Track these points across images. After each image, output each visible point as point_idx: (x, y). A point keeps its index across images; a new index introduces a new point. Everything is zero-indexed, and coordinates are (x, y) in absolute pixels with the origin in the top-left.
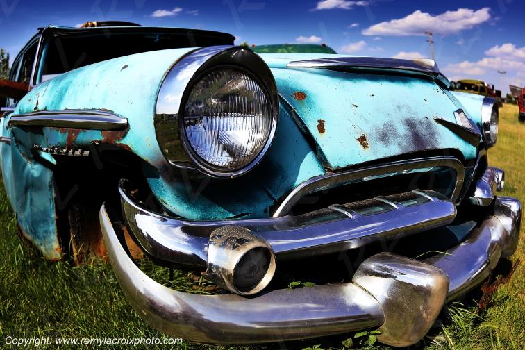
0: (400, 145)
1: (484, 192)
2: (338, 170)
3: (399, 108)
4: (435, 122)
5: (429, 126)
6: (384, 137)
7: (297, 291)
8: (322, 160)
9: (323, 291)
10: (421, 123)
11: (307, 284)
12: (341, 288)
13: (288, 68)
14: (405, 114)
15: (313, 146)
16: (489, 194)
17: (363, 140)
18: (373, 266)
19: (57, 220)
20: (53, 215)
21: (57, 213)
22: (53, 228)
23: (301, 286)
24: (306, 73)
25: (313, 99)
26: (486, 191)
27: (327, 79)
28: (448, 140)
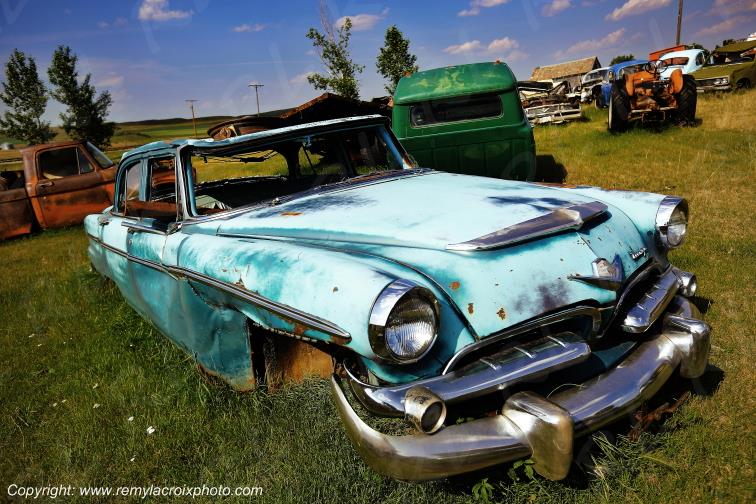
0: (532, 310)
1: (637, 320)
2: (484, 338)
3: (534, 276)
4: (567, 280)
5: (561, 285)
6: (518, 306)
7: (462, 425)
8: (472, 332)
9: (480, 424)
10: (553, 286)
11: (469, 419)
12: (495, 420)
13: (446, 251)
14: (540, 281)
15: (466, 323)
16: (644, 320)
17: (501, 313)
18: (516, 403)
19: (252, 355)
20: (249, 351)
21: (253, 349)
22: (248, 362)
23: (465, 422)
24: (459, 257)
25: (465, 286)
26: (640, 319)
27: (475, 262)
28: (580, 293)
